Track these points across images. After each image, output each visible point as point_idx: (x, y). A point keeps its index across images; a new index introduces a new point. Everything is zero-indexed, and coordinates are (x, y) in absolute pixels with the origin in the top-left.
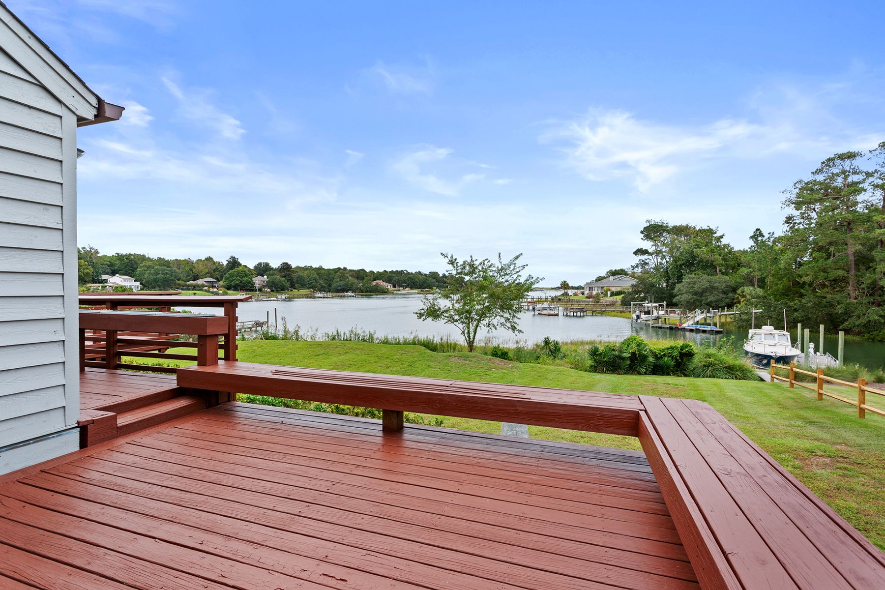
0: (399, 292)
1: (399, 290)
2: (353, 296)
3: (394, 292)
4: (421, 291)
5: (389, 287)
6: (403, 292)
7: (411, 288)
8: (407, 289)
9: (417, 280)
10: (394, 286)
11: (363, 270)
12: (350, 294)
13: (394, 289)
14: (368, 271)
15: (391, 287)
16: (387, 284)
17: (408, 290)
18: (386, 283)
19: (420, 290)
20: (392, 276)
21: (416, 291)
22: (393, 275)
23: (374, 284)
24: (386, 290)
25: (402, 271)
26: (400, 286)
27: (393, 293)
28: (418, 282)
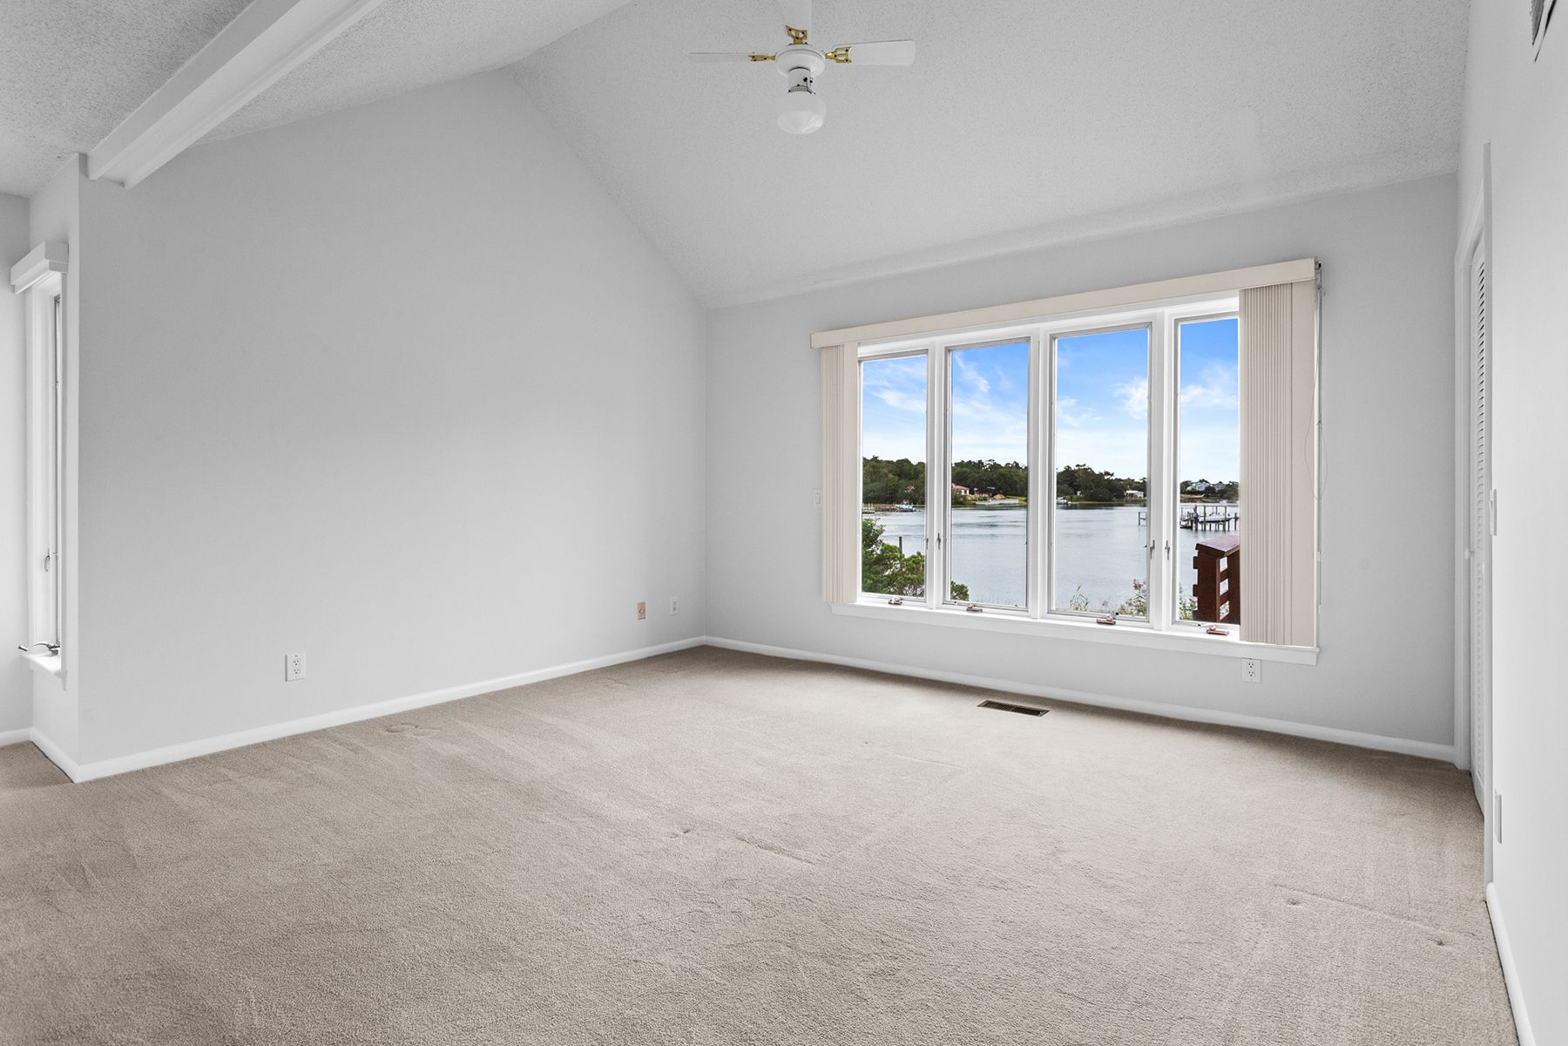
0: (986, 503)
1: (985, 499)
2: (912, 511)
3: (977, 503)
5: (963, 493)
6: (992, 503)
7: (1007, 494)
8: (998, 496)
9: (1016, 478)
10: (972, 492)
11: (906, 461)
12: (904, 507)
13: (973, 496)
14: (914, 464)
15: (966, 492)
16: (959, 487)
17: (999, 500)
18: (957, 485)
20: (965, 472)
21: (1015, 501)
22: (965, 469)
24: (962, 499)
25: (980, 461)
26: (981, 491)
27: (975, 504)
28: (1016, 482)
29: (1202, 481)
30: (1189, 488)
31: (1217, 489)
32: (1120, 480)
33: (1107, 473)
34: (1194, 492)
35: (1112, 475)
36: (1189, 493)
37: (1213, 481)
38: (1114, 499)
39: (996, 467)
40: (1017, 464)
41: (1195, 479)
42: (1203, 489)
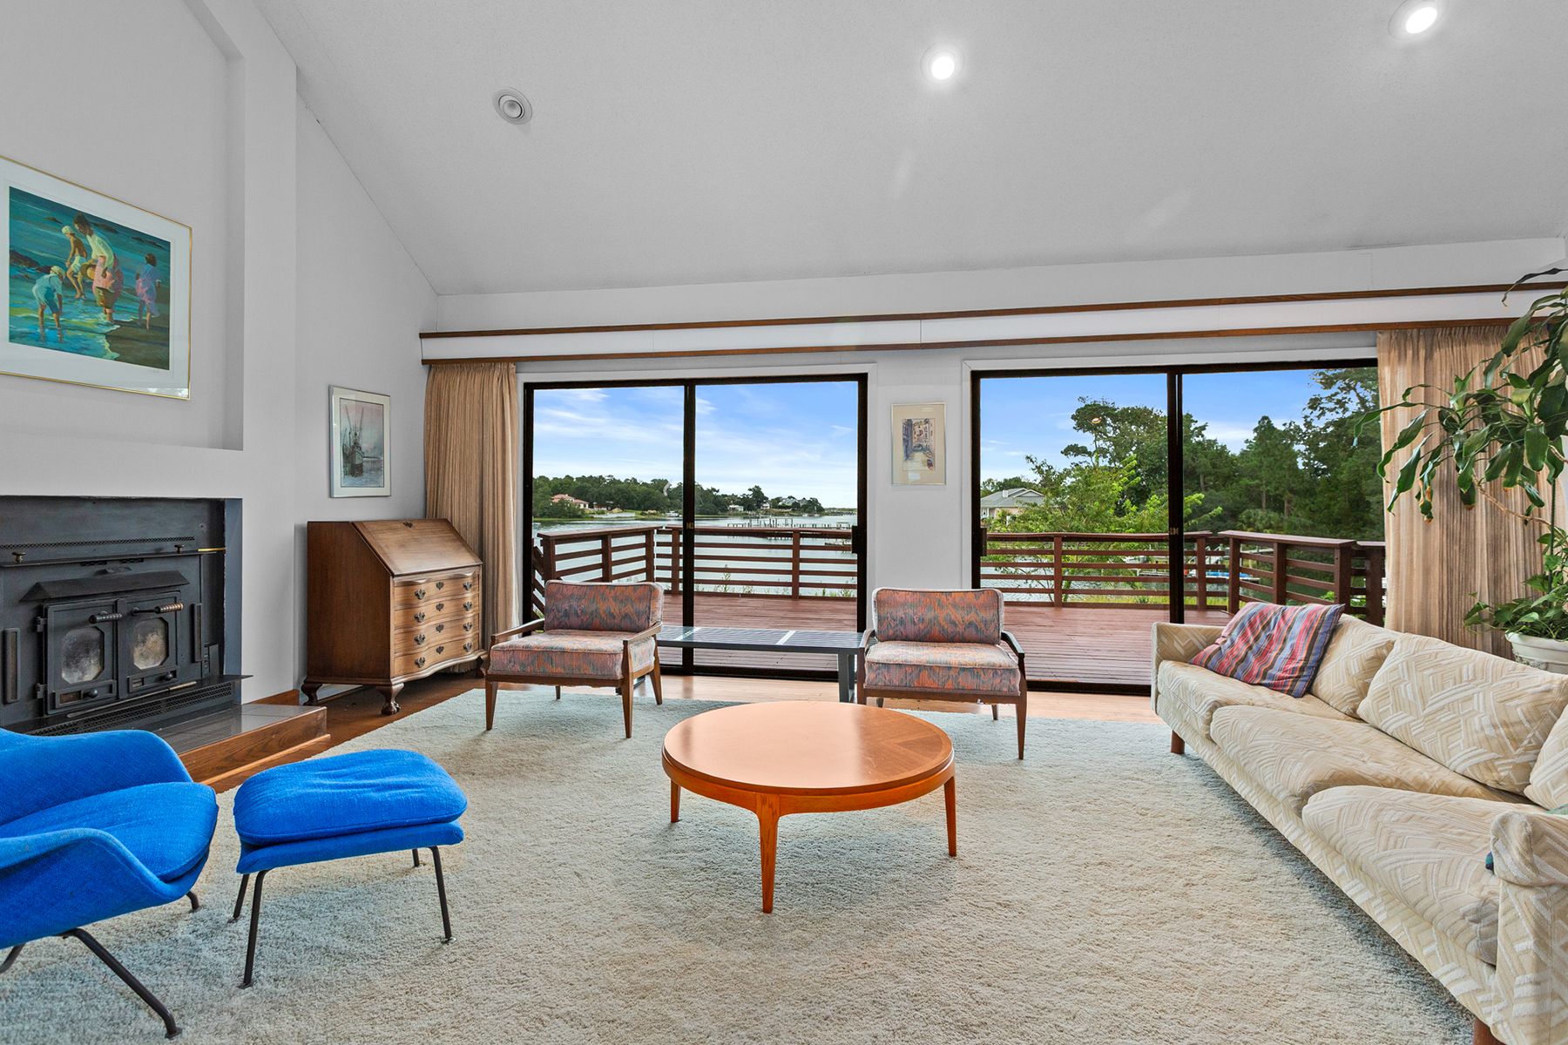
1: (603, 513)
3: (595, 516)
4: (641, 514)
5: (582, 507)
6: (609, 515)
7: (624, 508)
8: (616, 510)
9: (631, 494)
10: (591, 506)
13: (592, 510)
15: (585, 506)
16: (579, 501)
17: (617, 513)
18: (577, 498)
19: (640, 512)
20: (583, 487)
21: (633, 514)
22: (586, 484)
23: (556, 501)
24: (580, 513)
25: (601, 477)
26: (600, 505)
27: (592, 517)
28: (633, 497)
29: (790, 498)
30: (780, 503)
31: (801, 504)
32: (726, 496)
33: (714, 490)
34: (784, 507)
35: (718, 491)
36: (780, 507)
37: (799, 498)
38: (720, 513)
39: (614, 482)
40: (635, 480)
41: (785, 496)
42: (790, 504)
